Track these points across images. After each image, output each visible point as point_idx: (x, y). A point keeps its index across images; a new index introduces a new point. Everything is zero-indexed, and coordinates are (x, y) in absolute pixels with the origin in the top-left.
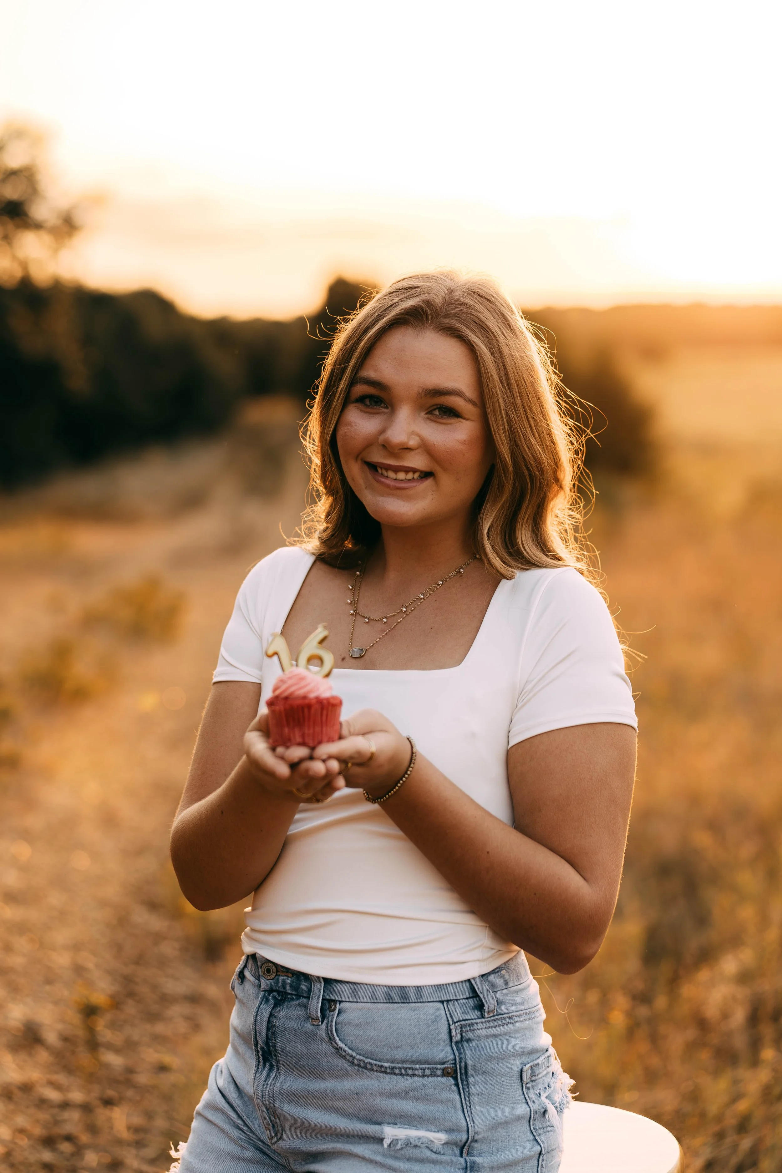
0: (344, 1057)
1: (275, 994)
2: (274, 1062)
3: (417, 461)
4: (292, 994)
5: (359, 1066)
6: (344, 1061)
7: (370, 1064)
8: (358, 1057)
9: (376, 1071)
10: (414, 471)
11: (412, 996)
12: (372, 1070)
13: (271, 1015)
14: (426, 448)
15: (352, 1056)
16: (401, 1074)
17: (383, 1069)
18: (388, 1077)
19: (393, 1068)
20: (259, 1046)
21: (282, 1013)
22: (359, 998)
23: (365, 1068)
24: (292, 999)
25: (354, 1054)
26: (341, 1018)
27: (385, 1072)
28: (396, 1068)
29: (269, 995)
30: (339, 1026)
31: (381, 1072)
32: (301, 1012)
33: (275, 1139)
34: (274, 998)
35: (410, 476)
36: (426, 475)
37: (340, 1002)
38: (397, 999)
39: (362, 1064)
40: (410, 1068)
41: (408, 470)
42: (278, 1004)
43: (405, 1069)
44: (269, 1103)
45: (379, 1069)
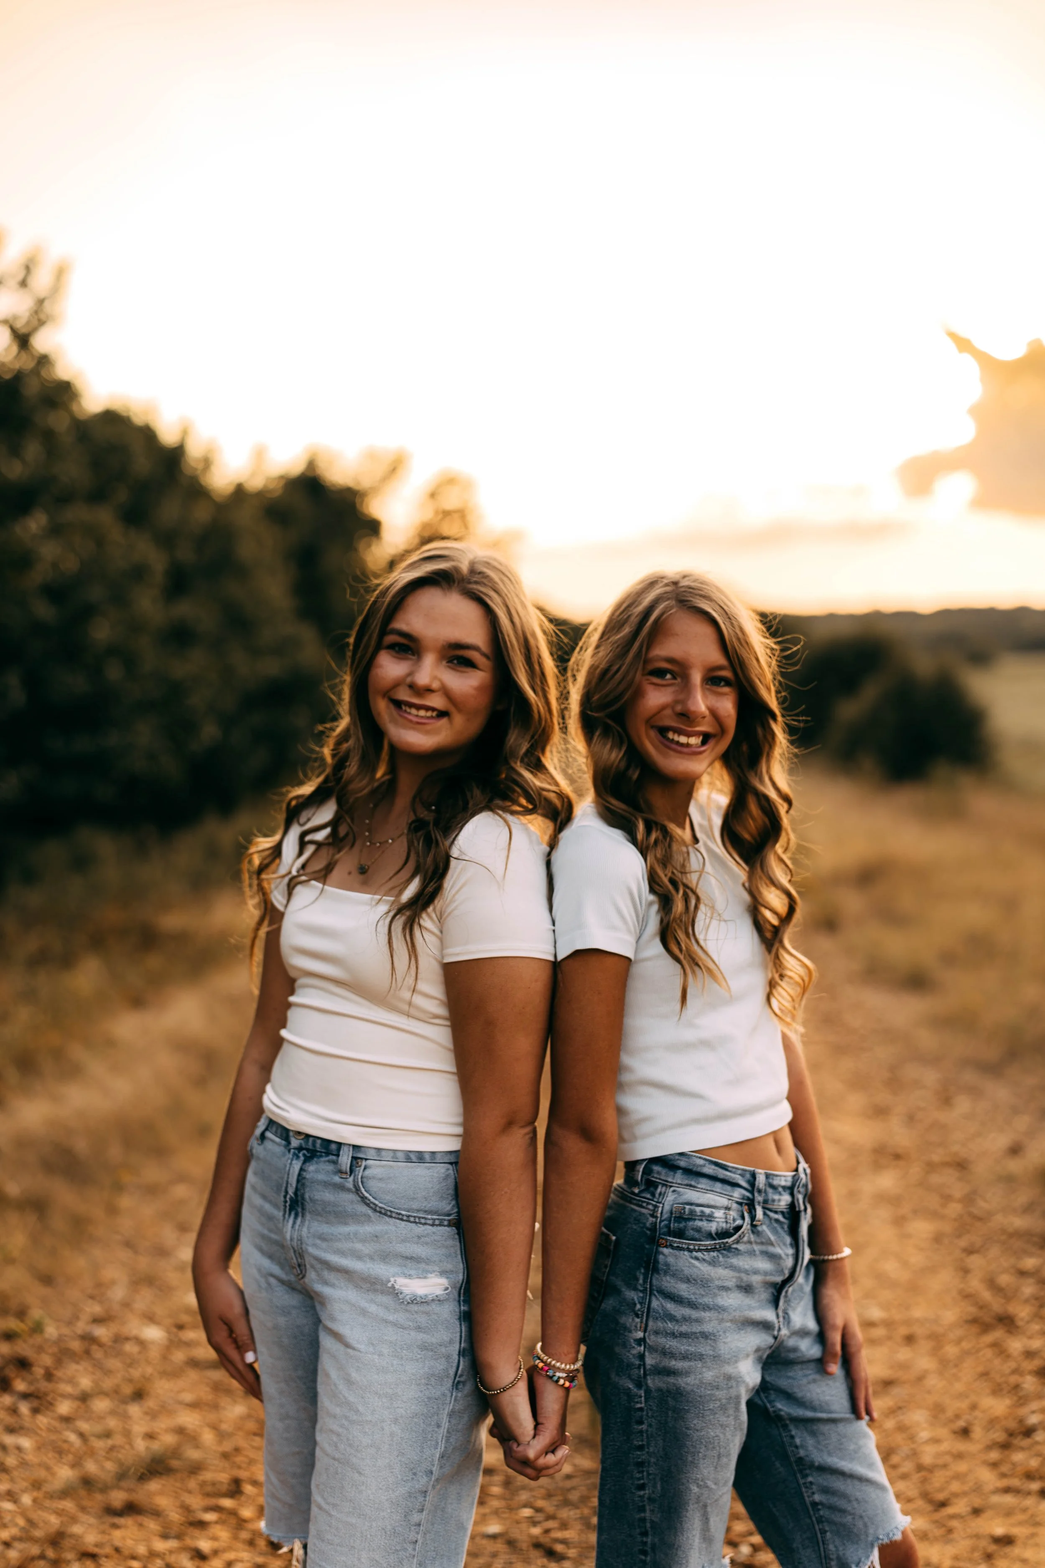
0: (368, 1205)
1: (305, 1152)
2: (300, 1210)
3: (437, 701)
4: (321, 1152)
5: (380, 1212)
6: (368, 1208)
7: (391, 1211)
8: (380, 1205)
9: (395, 1218)
10: (433, 709)
11: (427, 1157)
12: (391, 1217)
13: (301, 1169)
14: (446, 693)
15: (374, 1204)
16: (415, 1222)
17: (400, 1217)
18: (403, 1223)
19: (408, 1216)
20: (288, 1197)
21: (311, 1167)
22: (382, 1157)
23: (385, 1214)
24: (321, 1156)
25: (377, 1202)
26: (367, 1172)
27: (402, 1220)
28: (412, 1216)
29: (299, 1152)
30: (365, 1180)
31: (398, 1219)
32: (331, 1167)
33: (301, 1276)
34: (304, 1155)
35: (429, 714)
36: (442, 714)
37: (366, 1159)
38: (414, 1159)
39: (383, 1211)
40: (423, 1218)
41: (427, 708)
42: (307, 1160)
43: (419, 1218)
44: (297, 1245)
45: (397, 1216)
